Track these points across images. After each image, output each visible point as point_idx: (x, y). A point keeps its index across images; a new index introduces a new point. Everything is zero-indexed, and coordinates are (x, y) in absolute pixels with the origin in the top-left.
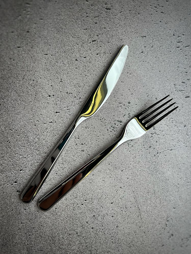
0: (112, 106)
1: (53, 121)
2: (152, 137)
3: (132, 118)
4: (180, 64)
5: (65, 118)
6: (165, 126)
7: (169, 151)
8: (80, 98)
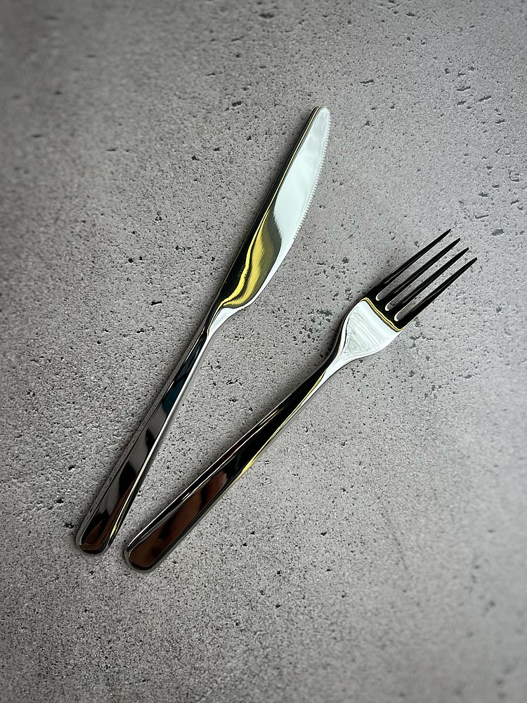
0: (302, 274)
1: (145, 328)
2: (414, 345)
3: (357, 301)
4: (470, 146)
5: (178, 316)
6: (447, 313)
7: (464, 381)
8: (213, 259)
